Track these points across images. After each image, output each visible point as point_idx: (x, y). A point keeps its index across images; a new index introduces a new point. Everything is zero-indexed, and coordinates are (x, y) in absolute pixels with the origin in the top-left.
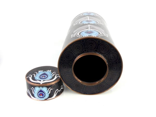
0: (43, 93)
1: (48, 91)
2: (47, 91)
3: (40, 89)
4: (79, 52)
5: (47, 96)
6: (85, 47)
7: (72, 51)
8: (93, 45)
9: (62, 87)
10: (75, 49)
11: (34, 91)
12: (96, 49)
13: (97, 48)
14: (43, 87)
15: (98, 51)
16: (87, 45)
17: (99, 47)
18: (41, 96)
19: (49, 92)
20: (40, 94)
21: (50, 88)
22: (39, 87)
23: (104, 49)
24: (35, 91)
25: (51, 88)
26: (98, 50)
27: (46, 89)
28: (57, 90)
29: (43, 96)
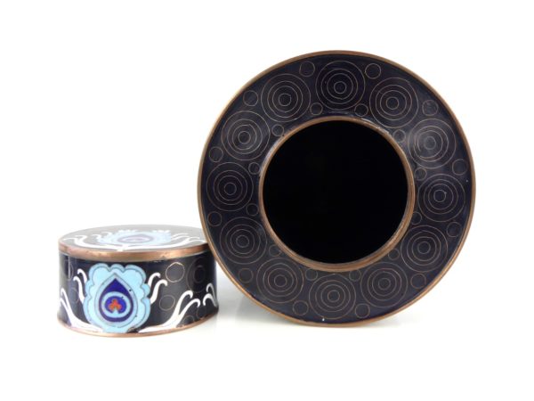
0: (126, 298)
1: (148, 291)
2: (145, 286)
3: (112, 273)
4: (288, 114)
5: (142, 312)
6: (313, 94)
7: (263, 114)
8: (349, 86)
9: (210, 291)
10: (272, 106)
11: (87, 291)
12: (362, 102)
13: (365, 101)
14: (124, 265)
15: (369, 113)
16: (325, 85)
17: (375, 94)
18: (115, 314)
19: (150, 296)
20: (109, 301)
21: (158, 274)
22: (110, 264)
23: (393, 103)
24: (88, 284)
25: (162, 277)
26: (369, 108)
27: (138, 274)
28: (188, 296)
29: (121, 311)
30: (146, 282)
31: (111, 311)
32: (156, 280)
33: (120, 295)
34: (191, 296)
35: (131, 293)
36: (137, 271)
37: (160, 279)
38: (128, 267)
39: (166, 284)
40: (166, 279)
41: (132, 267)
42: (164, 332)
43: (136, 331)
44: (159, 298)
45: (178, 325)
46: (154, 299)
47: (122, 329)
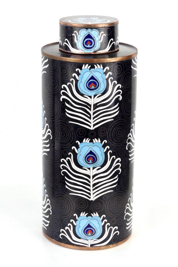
0: (92, 41)
1: (100, 38)
3: (88, 32)
20: (87, 42)
22: (87, 29)
24: (79, 36)
28: (112, 40)
30: (99, 35)
31: (87, 45)
32: (102, 34)
33: (90, 39)
35: (94, 39)
36: (96, 31)
38: (93, 30)
39: (105, 36)
40: (105, 34)
41: (95, 29)
42: (105, 53)
43: (95, 52)
44: (103, 40)
45: (109, 51)
46: (101, 41)
47: (91, 51)
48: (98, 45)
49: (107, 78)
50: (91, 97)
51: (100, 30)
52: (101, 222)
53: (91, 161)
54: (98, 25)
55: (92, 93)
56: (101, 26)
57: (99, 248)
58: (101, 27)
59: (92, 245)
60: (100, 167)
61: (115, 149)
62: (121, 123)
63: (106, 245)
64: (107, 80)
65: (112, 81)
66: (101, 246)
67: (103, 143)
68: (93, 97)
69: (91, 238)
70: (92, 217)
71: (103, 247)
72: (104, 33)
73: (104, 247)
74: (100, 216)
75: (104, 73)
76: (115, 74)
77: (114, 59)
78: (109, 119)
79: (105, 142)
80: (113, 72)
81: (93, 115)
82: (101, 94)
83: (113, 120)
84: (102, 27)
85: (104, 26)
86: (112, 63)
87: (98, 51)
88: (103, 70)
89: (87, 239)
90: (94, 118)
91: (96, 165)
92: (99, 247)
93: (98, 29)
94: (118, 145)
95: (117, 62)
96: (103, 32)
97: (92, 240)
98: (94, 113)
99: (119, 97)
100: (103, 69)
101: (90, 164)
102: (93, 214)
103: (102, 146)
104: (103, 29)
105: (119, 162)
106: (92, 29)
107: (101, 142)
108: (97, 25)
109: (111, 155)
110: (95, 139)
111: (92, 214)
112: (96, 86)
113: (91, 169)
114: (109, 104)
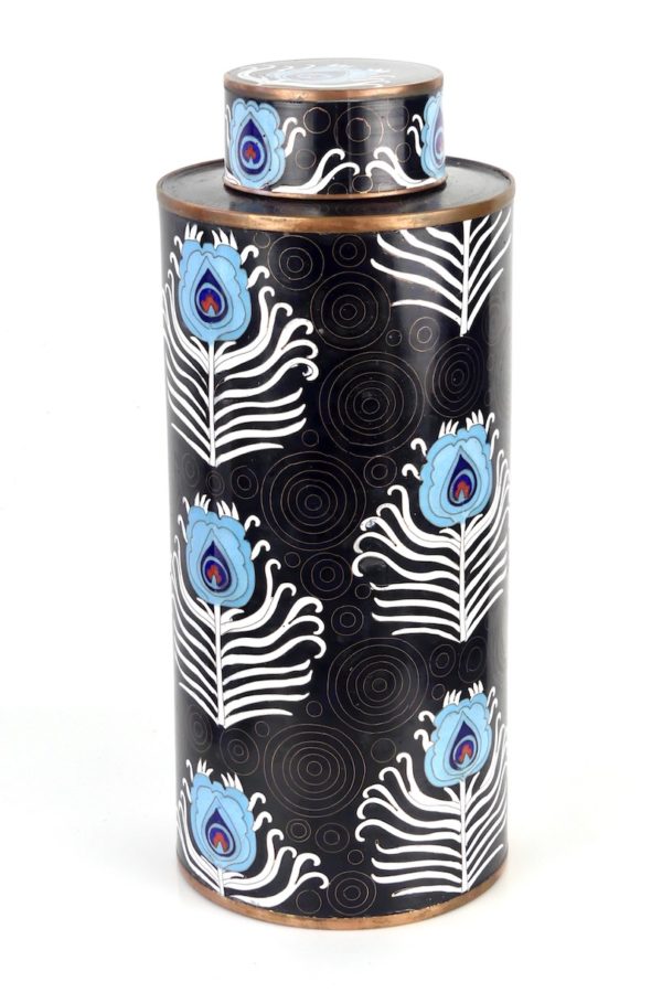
0: (260, 145)
1: (283, 140)
2: (279, 132)
3: (248, 111)
18: (251, 165)
19: (284, 146)
20: (247, 147)
22: (246, 100)
27: (271, 116)
28: (337, 156)
29: (256, 161)
30: (280, 128)
31: (248, 160)
32: (291, 127)
33: (255, 140)
34: (342, 158)
35: (265, 139)
36: (270, 112)
37: (296, 126)
38: (262, 105)
39: (304, 135)
40: (303, 127)
41: (266, 106)
42: (300, 197)
43: (269, 188)
44: (295, 150)
45: (320, 192)
46: (289, 150)
47: (255, 185)
48: (276, 165)
49: (254, 287)
50: (206, 345)
51: (284, 109)
52: (251, 815)
53: (214, 579)
54: (277, 93)
55: (210, 333)
56: (285, 95)
57: (249, 912)
58: (287, 98)
59: (229, 892)
60: (242, 611)
61: (293, 560)
62: (316, 466)
63: (274, 909)
64: (254, 292)
65: (271, 302)
66: (255, 906)
67: (247, 524)
68: (211, 348)
69: (225, 864)
70: (225, 788)
71: (260, 912)
72: (300, 125)
73: (266, 913)
74: (248, 793)
75: (242, 267)
76: (284, 279)
77: (276, 221)
78: (265, 441)
79: (253, 522)
80: (274, 268)
81: (215, 412)
82: (234, 343)
83: (281, 447)
84: (291, 102)
85: (297, 96)
86: (267, 235)
87: (276, 185)
88: (236, 253)
89: (216, 863)
90: (217, 425)
91: (229, 598)
92: (250, 908)
93: (277, 104)
94: (310, 547)
95: (291, 233)
96: (294, 120)
97: (227, 871)
98: (218, 407)
99: (303, 368)
100: (240, 251)
101: (213, 590)
102: (226, 776)
103: (244, 534)
104: (294, 110)
105: (313, 613)
106: (259, 102)
107: (242, 521)
108: (272, 92)
109: (279, 578)
110: (223, 502)
111: (223, 776)
112: (220, 309)
113: (217, 609)
114: (262, 383)
